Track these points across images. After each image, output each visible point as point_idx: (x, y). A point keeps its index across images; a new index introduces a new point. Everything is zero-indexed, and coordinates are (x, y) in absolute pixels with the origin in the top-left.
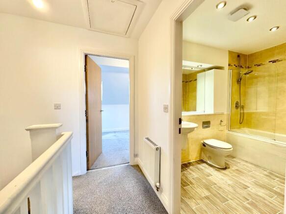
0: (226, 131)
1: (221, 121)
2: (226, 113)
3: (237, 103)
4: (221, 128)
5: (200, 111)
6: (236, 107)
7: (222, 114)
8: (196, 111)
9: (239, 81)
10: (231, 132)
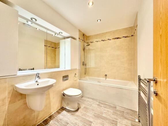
0: (78, 80)
1: (75, 74)
2: (78, 68)
3: (83, 63)
4: (76, 79)
5: (62, 68)
6: (83, 64)
7: (76, 69)
8: (59, 68)
9: (84, 49)
10: (80, 81)
